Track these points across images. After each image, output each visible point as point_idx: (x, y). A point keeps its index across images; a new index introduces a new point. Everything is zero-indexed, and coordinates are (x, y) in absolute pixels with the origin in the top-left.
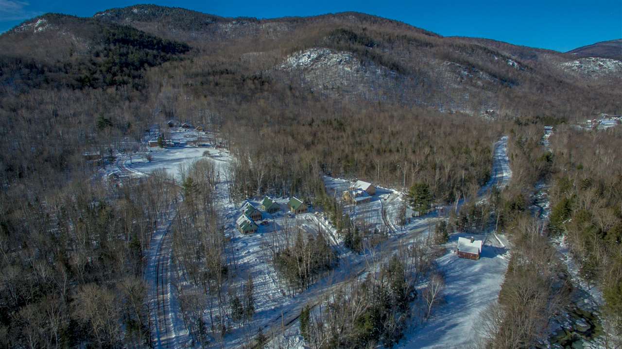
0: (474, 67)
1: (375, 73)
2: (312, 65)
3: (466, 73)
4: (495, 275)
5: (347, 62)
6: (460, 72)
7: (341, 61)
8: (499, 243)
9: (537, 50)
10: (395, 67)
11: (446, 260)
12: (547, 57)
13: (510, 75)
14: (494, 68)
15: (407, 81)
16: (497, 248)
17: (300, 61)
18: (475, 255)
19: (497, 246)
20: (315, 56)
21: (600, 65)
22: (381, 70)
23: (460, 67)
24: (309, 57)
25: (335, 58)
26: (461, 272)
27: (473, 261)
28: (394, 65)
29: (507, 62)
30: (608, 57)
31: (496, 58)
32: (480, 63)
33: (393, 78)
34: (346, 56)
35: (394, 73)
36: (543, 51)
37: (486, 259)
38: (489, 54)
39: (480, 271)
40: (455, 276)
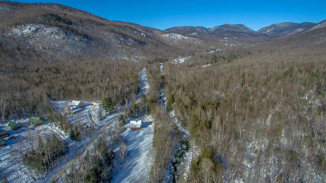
0: (126, 36)
1: (74, 39)
2: (33, 34)
3: (123, 39)
4: (149, 135)
5: (57, 33)
6: (120, 39)
7: (52, 32)
8: (149, 120)
9: (153, 29)
10: (86, 36)
11: (126, 134)
12: (157, 32)
13: (143, 40)
14: (135, 37)
15: (93, 43)
16: (148, 122)
17: (24, 32)
18: (139, 128)
19: (148, 121)
20: (34, 29)
21: (176, 37)
22: (78, 38)
23: (119, 36)
24: (30, 29)
25: (49, 30)
26: (134, 138)
27: (138, 131)
28: (85, 35)
29: (141, 34)
30: (178, 33)
31: (136, 32)
32: (129, 34)
33: (85, 42)
34: (55, 29)
35: (85, 40)
36: (155, 29)
37: (144, 128)
38: (132, 30)
39: (143, 135)
40: (132, 140)
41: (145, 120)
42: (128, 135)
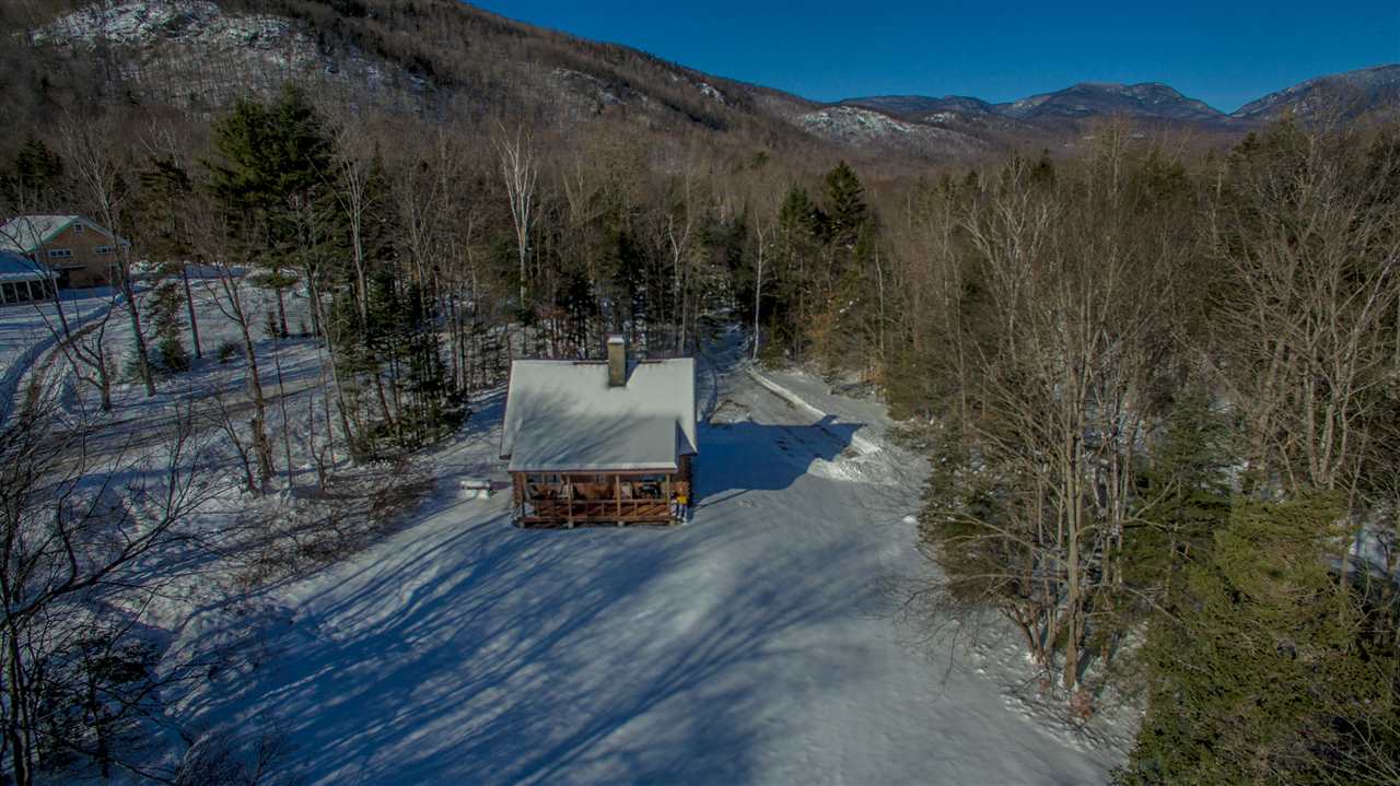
0: (627, 85)
1: (364, 75)
2: (157, 41)
3: (610, 96)
5: (275, 44)
6: (595, 93)
7: (255, 37)
8: (790, 404)
9: (751, 87)
10: (421, 65)
11: (399, 577)
12: (772, 102)
13: (708, 108)
14: (674, 94)
15: (459, 100)
16: (787, 429)
17: (110, 27)
19: (783, 421)
20: (165, 17)
21: (862, 123)
22: (381, 69)
23: (593, 82)
24: (142, 17)
25: (235, 29)
27: (641, 535)
28: (418, 59)
29: (700, 88)
30: (869, 109)
31: (675, 79)
32: (641, 80)
33: (417, 92)
34: (272, 25)
35: (418, 82)
36: (763, 91)
38: (659, 67)
41: (746, 408)
42: (428, 604)
